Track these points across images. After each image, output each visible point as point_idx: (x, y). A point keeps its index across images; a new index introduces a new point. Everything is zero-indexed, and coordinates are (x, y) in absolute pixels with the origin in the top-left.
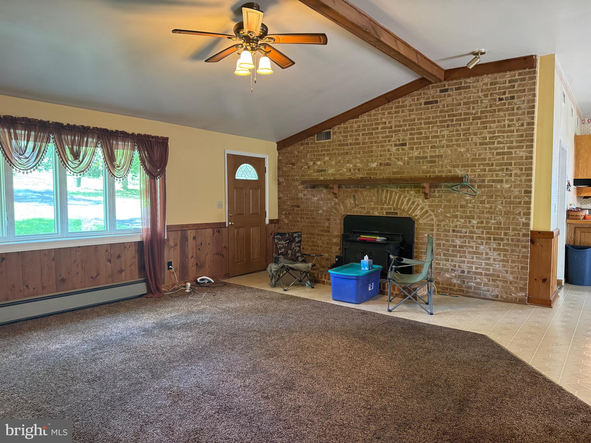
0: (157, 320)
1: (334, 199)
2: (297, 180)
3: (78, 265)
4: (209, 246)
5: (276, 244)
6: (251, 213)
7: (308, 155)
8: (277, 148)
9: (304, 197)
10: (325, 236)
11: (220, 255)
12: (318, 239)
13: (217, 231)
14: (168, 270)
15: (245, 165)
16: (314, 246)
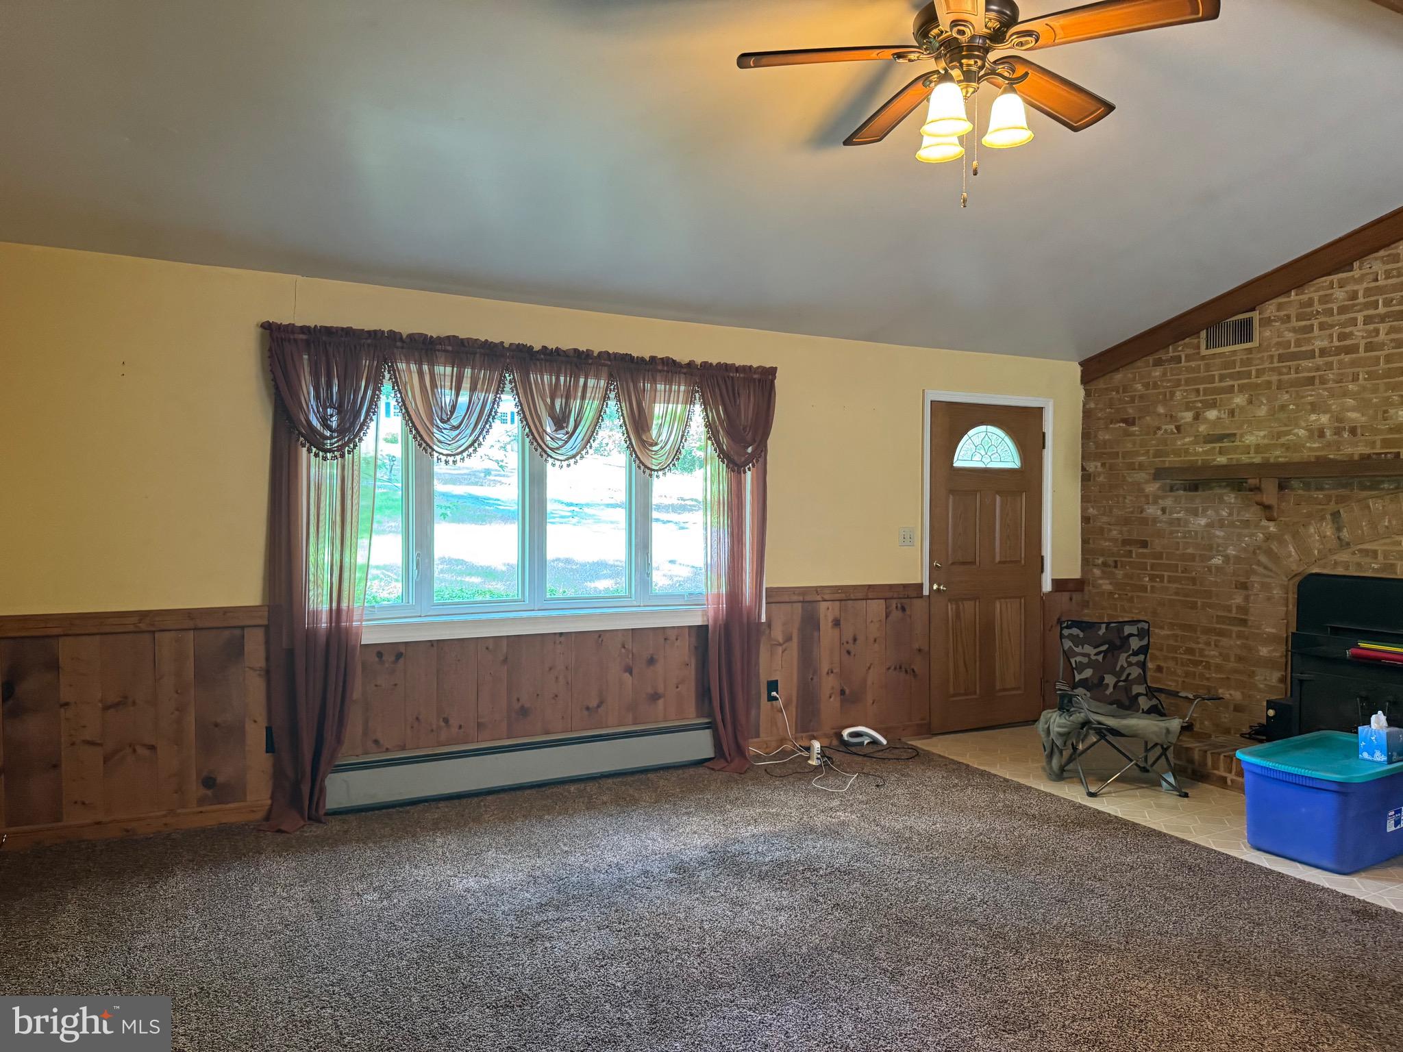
0: (717, 841)
1: (1264, 523)
2: (1141, 467)
3: (557, 678)
4: (876, 645)
5: (1068, 655)
6: (998, 559)
7: (1178, 394)
8: (1082, 377)
9: (1165, 518)
10: (1230, 637)
11: (906, 671)
12: (1208, 644)
13: (899, 605)
14: (768, 700)
15: (983, 428)
16: (1196, 663)
